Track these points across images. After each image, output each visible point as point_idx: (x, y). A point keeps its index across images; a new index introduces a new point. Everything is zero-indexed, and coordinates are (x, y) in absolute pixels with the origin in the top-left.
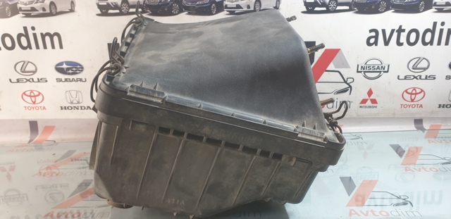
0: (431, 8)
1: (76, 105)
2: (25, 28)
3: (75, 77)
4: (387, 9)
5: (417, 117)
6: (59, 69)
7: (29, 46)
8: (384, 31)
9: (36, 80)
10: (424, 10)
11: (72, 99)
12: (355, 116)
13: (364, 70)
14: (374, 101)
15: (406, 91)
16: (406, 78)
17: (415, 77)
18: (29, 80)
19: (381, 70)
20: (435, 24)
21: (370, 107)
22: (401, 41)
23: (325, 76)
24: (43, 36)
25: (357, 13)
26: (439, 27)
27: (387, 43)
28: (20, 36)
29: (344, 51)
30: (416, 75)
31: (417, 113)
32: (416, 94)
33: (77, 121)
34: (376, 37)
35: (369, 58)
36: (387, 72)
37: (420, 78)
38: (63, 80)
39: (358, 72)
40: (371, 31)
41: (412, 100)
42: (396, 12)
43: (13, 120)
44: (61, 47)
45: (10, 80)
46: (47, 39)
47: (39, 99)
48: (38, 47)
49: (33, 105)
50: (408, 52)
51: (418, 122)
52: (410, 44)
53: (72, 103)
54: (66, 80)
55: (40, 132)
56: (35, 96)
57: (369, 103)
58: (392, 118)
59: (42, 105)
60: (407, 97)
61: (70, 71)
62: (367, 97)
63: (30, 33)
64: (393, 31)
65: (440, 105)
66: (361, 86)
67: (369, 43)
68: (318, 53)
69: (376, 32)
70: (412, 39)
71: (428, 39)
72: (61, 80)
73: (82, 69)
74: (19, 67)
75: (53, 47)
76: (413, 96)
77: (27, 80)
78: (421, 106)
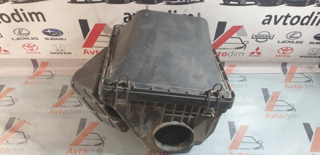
0: (314, 4)
1: (61, 52)
2: (16, 10)
3: (58, 37)
4: (282, 3)
5: (284, 61)
6: (45, 32)
7: (21, 20)
8: (276, 17)
9: (30, 38)
10: (308, 5)
12: (245, 60)
13: (257, 38)
14: (259, 53)
15: (281, 49)
16: (283, 42)
17: (290, 42)
19: (268, 37)
21: (255, 56)
22: (286, 23)
23: (230, 40)
24: (30, 14)
25: (260, 6)
26: (315, 15)
27: (276, 23)
28: (13, 15)
29: (246, 27)
30: (290, 40)
31: (285, 59)
32: (288, 50)
33: (62, 60)
34: (270, 20)
35: (262, 31)
36: (272, 39)
37: (293, 42)
38: (50, 39)
39: (252, 38)
40: (266, 16)
41: (284, 53)
42: (288, 5)
43: (19, 59)
44: (45, 21)
45: (12, 39)
46: (34, 16)
47: (34, 48)
48: (27, 20)
50: (289, 28)
51: (284, 65)
52: (291, 23)
53: (58, 50)
54: (52, 39)
55: (39, 65)
56: (32, 47)
57: (256, 54)
58: (269, 62)
59: (37, 51)
60: (281, 52)
61: (54, 34)
62: (255, 51)
63: (20, 13)
64: (282, 16)
65: (300, 56)
66: (252, 45)
67: (263, 23)
68: (227, 28)
69: (271, 17)
70: (294, 21)
71: (305, 21)
72: (48, 39)
73: (62, 33)
74: (17, 32)
75: (39, 20)
76: (285, 51)
77: (24, 39)
78: (289, 56)
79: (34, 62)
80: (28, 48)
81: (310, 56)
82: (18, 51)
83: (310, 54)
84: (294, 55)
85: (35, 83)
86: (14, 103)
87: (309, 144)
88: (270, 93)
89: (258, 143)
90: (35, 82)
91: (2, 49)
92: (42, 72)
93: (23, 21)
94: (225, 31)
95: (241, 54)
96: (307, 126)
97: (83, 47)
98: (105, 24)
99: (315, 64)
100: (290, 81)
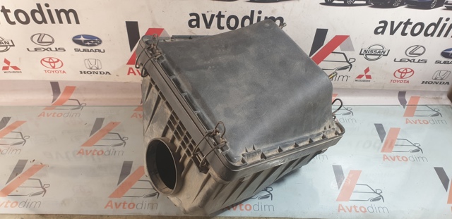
0: (441, 6)
1: (96, 71)
2: (39, 5)
3: (94, 48)
4: (401, 4)
5: (402, 89)
6: (76, 40)
7: (44, 21)
8: (393, 23)
9: (53, 49)
10: (435, 7)
11: (91, 66)
12: (350, 87)
13: (366, 53)
14: (369, 77)
15: (399, 71)
16: (401, 61)
17: (410, 61)
18: (47, 49)
19: (382, 53)
20: (441, 19)
21: (364, 81)
22: (406, 32)
23: (331, 57)
24: (58, 12)
25: (372, 7)
26: (443, 22)
27: (392, 33)
28: (33, 12)
29: (352, 38)
30: (410, 58)
31: (402, 86)
32: (407, 73)
33: (96, 83)
34: (384, 28)
35: (373, 44)
36: (386, 55)
37: (414, 61)
38: (82, 50)
39: (360, 54)
40: (380, 22)
41: (402, 77)
42: (409, 7)
43: (33, 81)
44: (78, 22)
45: (28, 49)
46: (63, 15)
47: (58, 65)
48: (53, 22)
49: (53, 70)
50: (410, 40)
51: (402, 94)
52: (413, 34)
53: (91, 69)
54: (84, 50)
55: (62, 91)
56: (54, 62)
57: (364, 78)
58: (381, 90)
59: (61, 69)
60: (398, 75)
61: (88, 43)
62: (364, 73)
63: (45, 9)
64: (401, 23)
65: (423, 82)
66: (360, 65)
67: (376, 32)
68: (329, 38)
69: (386, 23)
70: (416, 31)
71: (430, 31)
72: (79, 50)
73: (100, 42)
74: (35, 39)
75: (69, 22)
76: (403, 74)
77: (45, 49)
78: (408, 82)
79: (55, 86)
80: (48, 65)
81: (435, 82)
82: (34, 69)
83: (435, 79)
84: (415, 80)
85: (55, 115)
86: (25, 141)
87: (445, 195)
88: (387, 130)
89: (376, 193)
90: (54, 113)
91: (11, 65)
92: (65, 101)
93: (46, 23)
94: (325, 43)
95: (345, 78)
96: (440, 171)
97: (128, 64)
98: (163, 29)
99: (442, 93)
100: (412, 115)
